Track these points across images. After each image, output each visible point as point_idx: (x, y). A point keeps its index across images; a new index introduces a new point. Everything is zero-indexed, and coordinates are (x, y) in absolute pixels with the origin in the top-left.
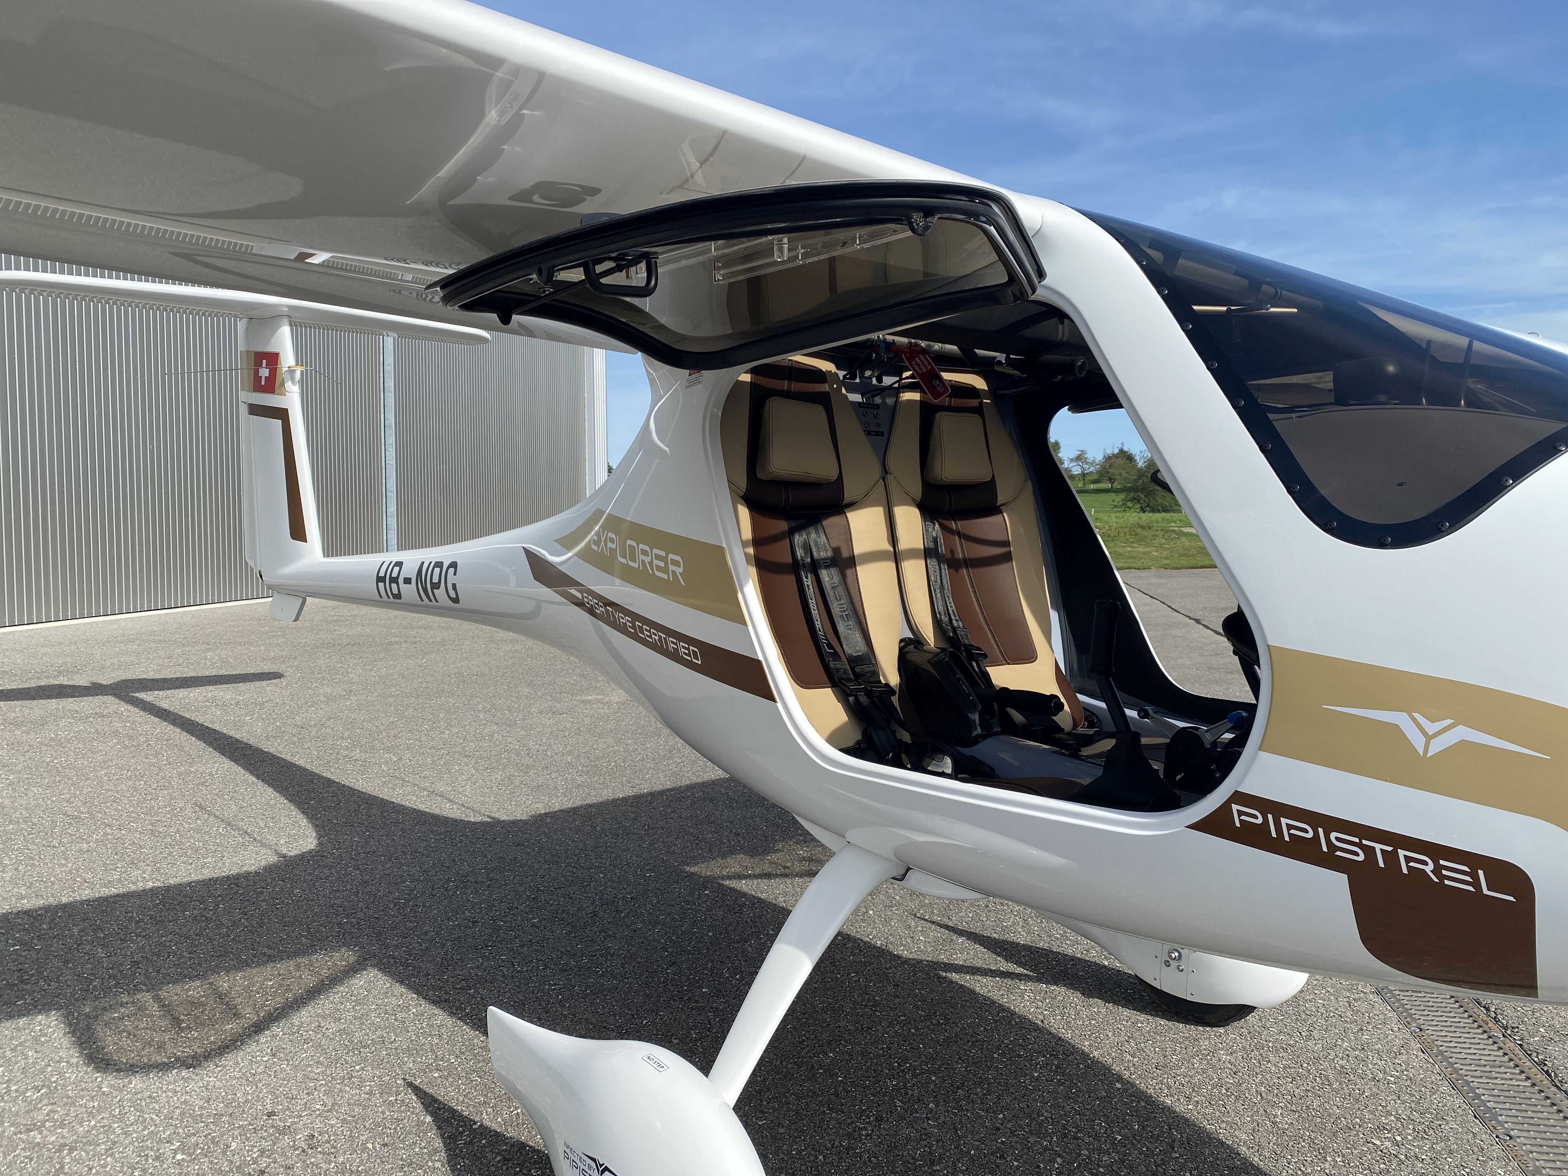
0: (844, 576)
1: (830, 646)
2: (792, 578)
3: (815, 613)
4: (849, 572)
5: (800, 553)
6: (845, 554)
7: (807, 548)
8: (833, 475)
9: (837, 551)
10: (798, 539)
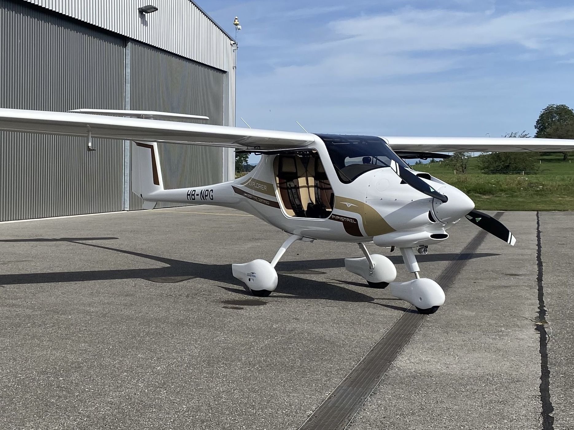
0: (297, 190)
1: (293, 202)
2: (287, 190)
3: (291, 197)
4: (298, 190)
5: (288, 186)
6: (297, 186)
7: (290, 185)
8: (295, 172)
9: (295, 186)
10: (288, 183)
